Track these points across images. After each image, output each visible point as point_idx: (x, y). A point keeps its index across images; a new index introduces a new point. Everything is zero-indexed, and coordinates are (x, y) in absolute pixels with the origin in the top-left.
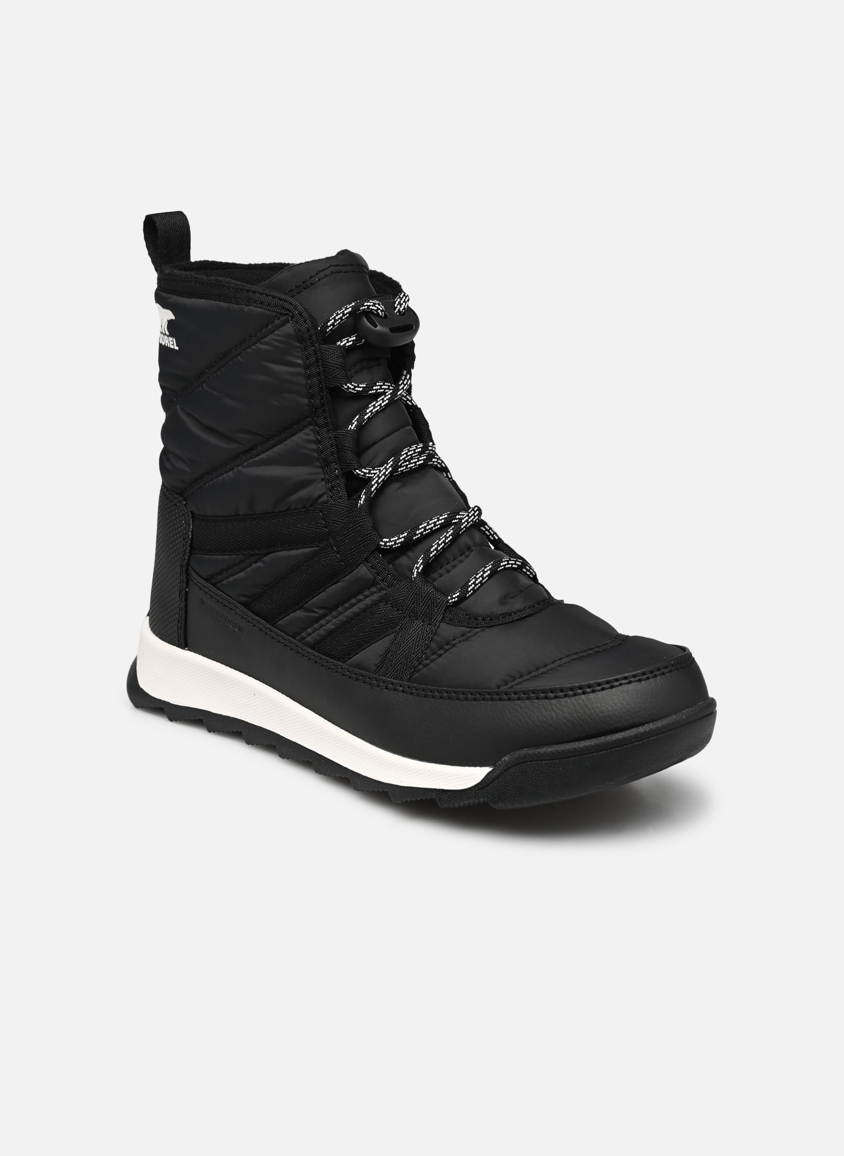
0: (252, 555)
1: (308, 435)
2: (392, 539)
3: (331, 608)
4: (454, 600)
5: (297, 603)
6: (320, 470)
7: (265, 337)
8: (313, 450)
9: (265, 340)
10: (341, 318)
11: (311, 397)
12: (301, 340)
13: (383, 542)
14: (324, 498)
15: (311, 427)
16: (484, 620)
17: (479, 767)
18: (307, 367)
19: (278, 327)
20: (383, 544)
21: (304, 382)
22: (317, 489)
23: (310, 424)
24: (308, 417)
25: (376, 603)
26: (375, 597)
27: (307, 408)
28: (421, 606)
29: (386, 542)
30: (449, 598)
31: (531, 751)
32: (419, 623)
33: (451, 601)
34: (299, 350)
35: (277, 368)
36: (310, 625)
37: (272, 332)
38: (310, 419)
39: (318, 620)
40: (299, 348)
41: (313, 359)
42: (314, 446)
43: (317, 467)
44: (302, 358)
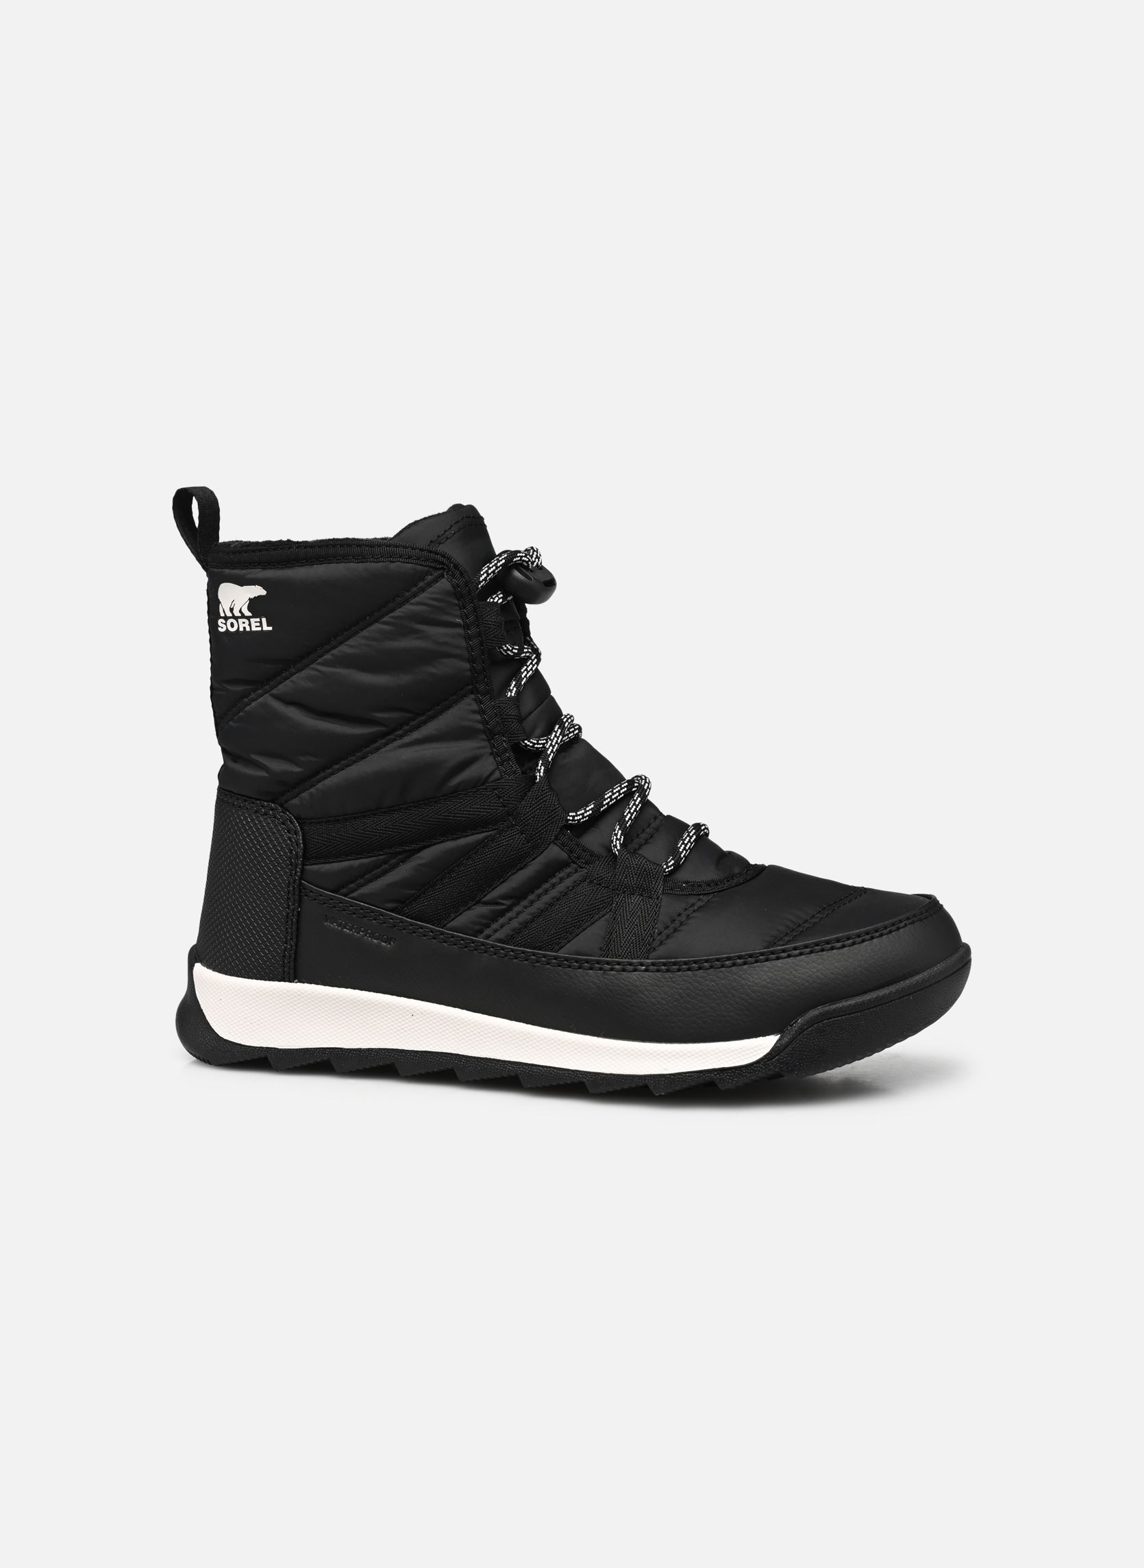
0: (400, 853)
1: (470, 705)
2: (578, 813)
3: (518, 896)
4: (670, 869)
5: (470, 898)
6: (486, 743)
7: (415, 596)
8: (478, 722)
9: (417, 599)
10: (493, 572)
11: (471, 660)
12: (459, 596)
13: (570, 816)
14: (497, 774)
15: (473, 696)
16: (709, 885)
17: (761, 1037)
18: (466, 627)
19: (429, 585)
20: (571, 818)
21: (464, 644)
22: (486, 766)
23: (472, 693)
24: (468, 685)
25: (576, 884)
26: (575, 877)
27: (469, 674)
28: (635, 879)
29: (573, 817)
30: (665, 867)
31: (827, 1008)
32: (635, 899)
33: (667, 870)
34: (457, 608)
35: (432, 630)
36: (494, 920)
37: (423, 590)
38: (470, 687)
39: (502, 913)
40: (458, 605)
41: (472, 618)
42: (478, 717)
43: (483, 740)
44: (461, 618)
